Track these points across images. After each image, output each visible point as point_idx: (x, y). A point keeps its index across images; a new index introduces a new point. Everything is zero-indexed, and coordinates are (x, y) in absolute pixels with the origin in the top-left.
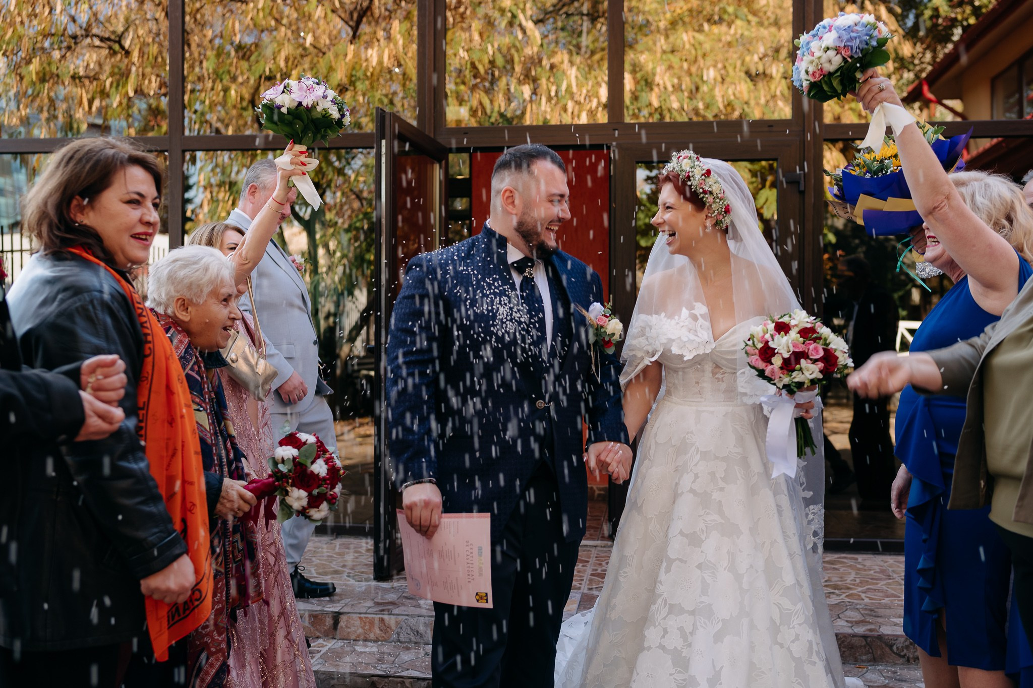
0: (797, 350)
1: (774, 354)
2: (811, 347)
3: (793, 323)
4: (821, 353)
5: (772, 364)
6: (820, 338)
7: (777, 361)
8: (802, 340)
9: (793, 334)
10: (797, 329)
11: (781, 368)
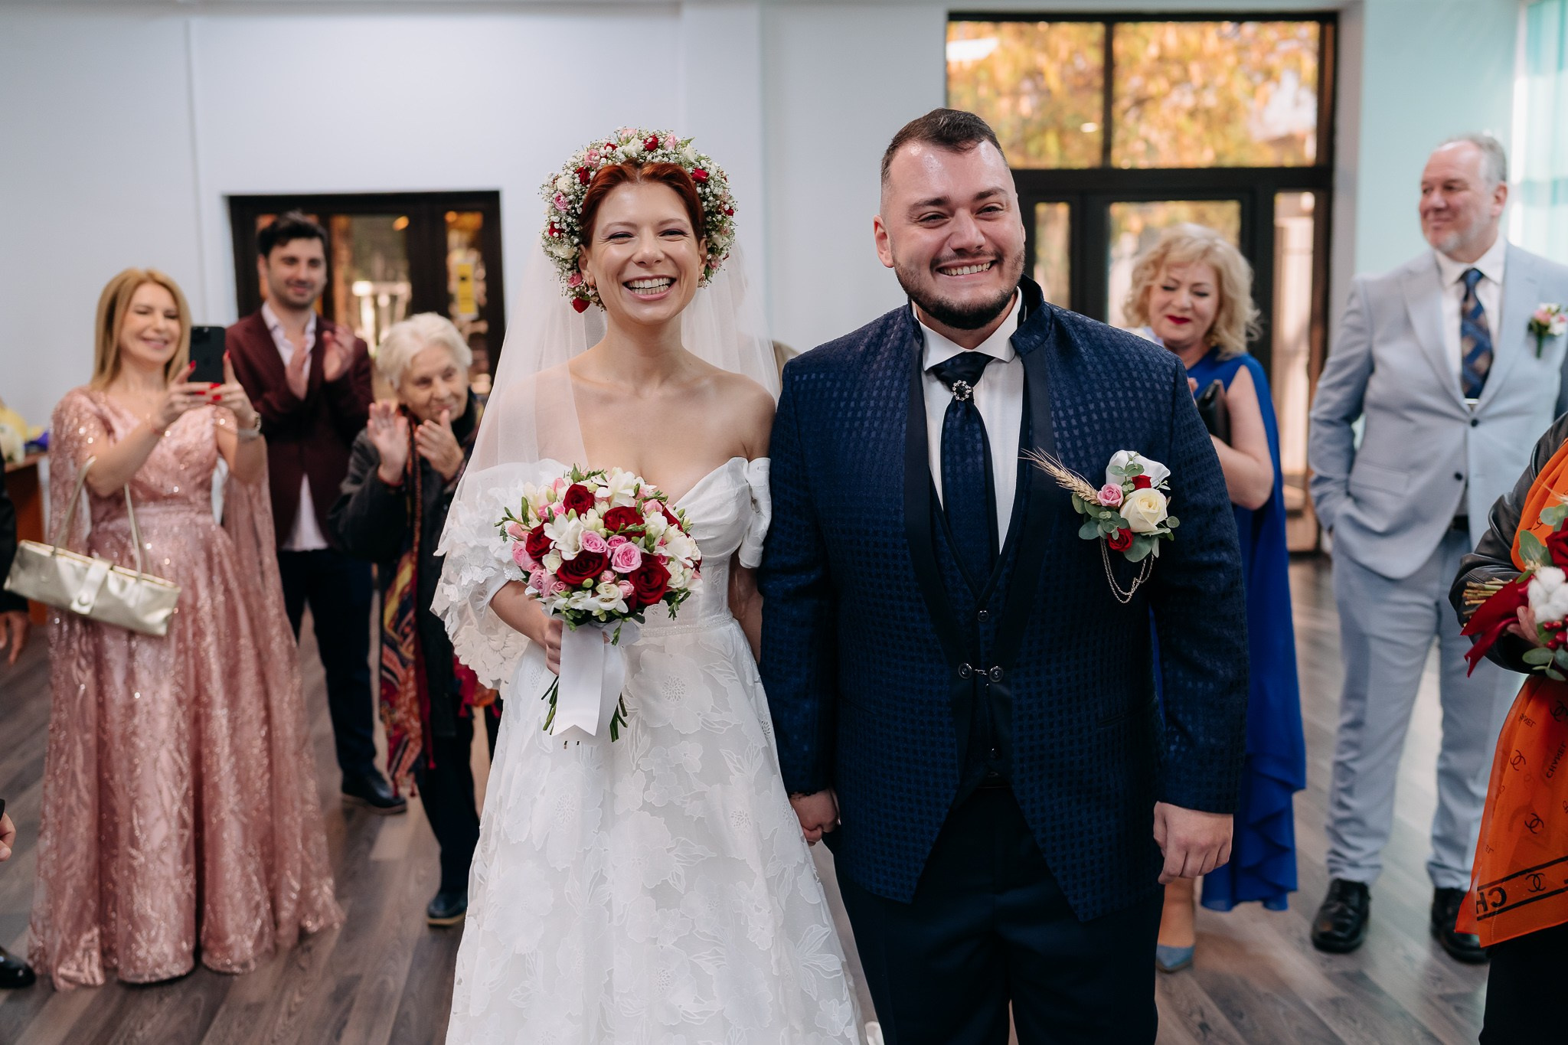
0: (591, 549)
1: (547, 551)
2: (620, 549)
3: (600, 493)
4: (636, 563)
5: (543, 567)
6: (641, 534)
7: (552, 563)
8: (603, 531)
9: (593, 518)
10: (603, 508)
11: (557, 576)
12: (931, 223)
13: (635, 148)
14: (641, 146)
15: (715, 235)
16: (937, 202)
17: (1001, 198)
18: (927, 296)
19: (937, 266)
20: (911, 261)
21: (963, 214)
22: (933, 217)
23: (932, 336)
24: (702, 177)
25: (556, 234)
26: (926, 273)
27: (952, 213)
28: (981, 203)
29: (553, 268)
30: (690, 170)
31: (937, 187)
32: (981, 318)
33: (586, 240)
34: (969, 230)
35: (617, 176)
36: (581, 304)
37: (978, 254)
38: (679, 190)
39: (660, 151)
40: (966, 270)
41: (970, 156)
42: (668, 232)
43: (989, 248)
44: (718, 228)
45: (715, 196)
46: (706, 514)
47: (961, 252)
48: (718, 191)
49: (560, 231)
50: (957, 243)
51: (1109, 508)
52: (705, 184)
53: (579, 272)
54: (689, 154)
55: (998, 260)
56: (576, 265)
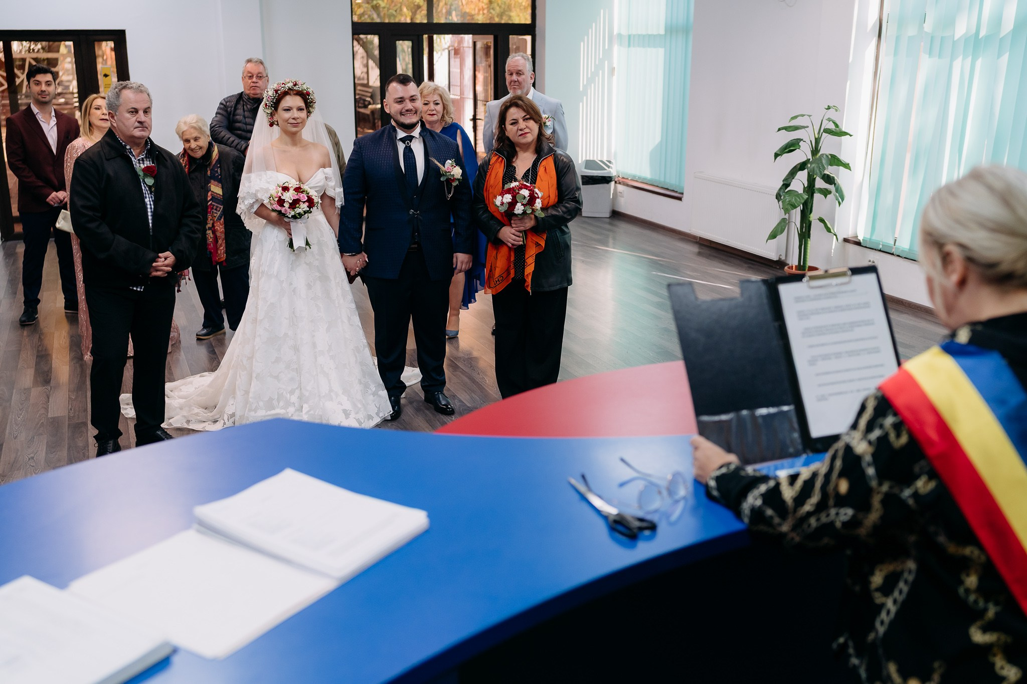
0: (294, 198)
1: (284, 202)
5: (284, 207)
6: (304, 191)
7: (287, 205)
9: (291, 191)
11: (289, 207)
12: (400, 103)
13: (290, 85)
14: (292, 84)
15: (310, 108)
16: (401, 98)
17: (416, 97)
18: (399, 121)
19: (401, 114)
20: (395, 113)
21: (407, 101)
22: (400, 102)
23: (399, 130)
24: (308, 94)
25: (268, 107)
26: (399, 115)
27: (405, 101)
28: (411, 98)
29: (265, 115)
30: (305, 92)
31: (400, 95)
32: (411, 127)
33: (276, 109)
34: (409, 105)
35: (286, 93)
36: (271, 125)
37: (411, 111)
38: (302, 98)
39: (297, 86)
40: (408, 115)
41: (408, 87)
42: (300, 109)
43: (414, 110)
44: (312, 107)
45: (312, 99)
46: (317, 183)
47: (407, 111)
48: (312, 97)
49: (269, 106)
50: (406, 108)
51: (449, 172)
52: (309, 95)
53: (272, 116)
54: (305, 87)
55: (416, 113)
56: (272, 115)
